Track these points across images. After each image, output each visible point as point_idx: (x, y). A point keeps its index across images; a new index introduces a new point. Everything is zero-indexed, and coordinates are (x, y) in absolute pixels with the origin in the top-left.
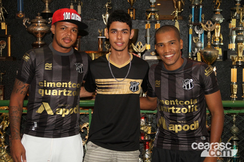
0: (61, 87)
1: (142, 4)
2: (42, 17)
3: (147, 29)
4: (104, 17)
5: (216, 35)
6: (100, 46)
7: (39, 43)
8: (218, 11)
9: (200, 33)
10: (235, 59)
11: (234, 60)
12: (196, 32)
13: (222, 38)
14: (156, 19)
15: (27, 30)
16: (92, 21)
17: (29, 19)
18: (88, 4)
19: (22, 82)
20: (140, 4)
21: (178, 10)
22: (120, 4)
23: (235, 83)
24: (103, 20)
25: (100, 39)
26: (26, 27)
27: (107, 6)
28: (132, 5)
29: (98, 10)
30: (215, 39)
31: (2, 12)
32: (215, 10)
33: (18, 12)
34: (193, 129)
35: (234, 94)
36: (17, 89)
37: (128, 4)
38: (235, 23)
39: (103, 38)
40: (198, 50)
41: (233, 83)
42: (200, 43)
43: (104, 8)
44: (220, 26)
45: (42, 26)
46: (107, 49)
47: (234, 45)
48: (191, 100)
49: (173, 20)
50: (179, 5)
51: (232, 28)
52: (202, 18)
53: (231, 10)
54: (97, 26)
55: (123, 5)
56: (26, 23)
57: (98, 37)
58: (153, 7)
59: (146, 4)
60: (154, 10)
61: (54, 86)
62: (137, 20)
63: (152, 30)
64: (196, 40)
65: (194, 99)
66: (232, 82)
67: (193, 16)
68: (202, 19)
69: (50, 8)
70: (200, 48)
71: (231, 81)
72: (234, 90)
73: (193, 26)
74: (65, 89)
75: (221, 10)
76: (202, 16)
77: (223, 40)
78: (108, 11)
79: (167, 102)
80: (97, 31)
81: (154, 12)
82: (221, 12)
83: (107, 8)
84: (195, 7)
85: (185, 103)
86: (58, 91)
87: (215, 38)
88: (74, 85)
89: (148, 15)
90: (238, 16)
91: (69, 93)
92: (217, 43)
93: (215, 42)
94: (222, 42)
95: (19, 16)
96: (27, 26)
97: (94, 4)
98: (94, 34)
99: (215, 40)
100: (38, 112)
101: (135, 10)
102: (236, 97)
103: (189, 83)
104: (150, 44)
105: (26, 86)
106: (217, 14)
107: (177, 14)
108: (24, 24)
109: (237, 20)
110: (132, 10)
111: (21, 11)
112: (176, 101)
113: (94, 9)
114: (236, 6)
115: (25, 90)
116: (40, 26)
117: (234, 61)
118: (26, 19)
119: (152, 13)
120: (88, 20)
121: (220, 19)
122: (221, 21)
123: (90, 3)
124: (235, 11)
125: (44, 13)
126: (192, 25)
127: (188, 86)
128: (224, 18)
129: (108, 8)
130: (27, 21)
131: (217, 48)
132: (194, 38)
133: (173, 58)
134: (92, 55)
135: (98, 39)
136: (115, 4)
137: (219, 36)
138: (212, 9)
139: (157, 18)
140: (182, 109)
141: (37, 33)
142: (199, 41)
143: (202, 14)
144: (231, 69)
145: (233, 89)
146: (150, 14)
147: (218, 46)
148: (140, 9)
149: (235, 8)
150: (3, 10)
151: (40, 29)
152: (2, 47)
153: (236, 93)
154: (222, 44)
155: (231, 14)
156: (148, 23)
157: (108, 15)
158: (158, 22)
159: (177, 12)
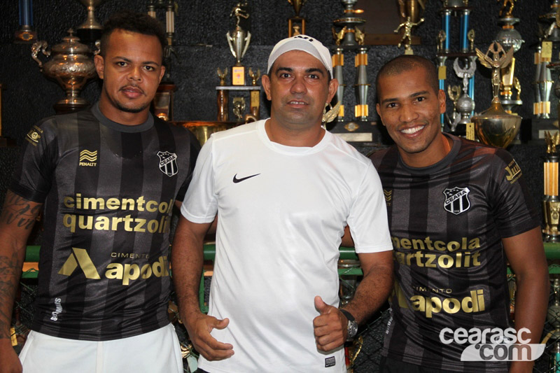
1: (322, 7)
2: (79, 39)
4: (231, 39)
5: (504, 83)
6: (222, 110)
7: (73, 103)
8: (510, 22)
9: (466, 75)
10: (553, 138)
11: (551, 140)
12: (457, 73)
13: (518, 87)
14: (358, 42)
15: (41, 70)
16: (201, 50)
17: (45, 44)
18: (191, 8)
20: (317, 7)
22: (270, 8)
23: (553, 197)
24: (229, 46)
25: (222, 93)
26: (40, 64)
27: (239, 12)
28: (298, 10)
29: (215, 23)
30: (503, 91)
32: (502, 20)
33: (21, 28)
34: (470, 310)
35: (551, 226)
37: (289, 7)
38: (551, 51)
39: (228, 91)
40: (462, 116)
41: (550, 197)
42: (466, 101)
43: (231, 18)
44: (514, 59)
45: (79, 60)
46: (240, 116)
47: (548, 104)
49: (400, 45)
50: (413, 8)
51: (543, 63)
52: (470, 39)
54: (213, 61)
55: (276, 11)
56: (39, 54)
57: (218, 88)
58: (349, 12)
59: (331, 8)
60: (353, 21)
61: (100, 208)
63: (349, 71)
64: (455, 93)
66: (546, 196)
67: (447, 36)
68: (469, 42)
69: (97, 19)
70: (467, 112)
71: (545, 194)
72: (552, 214)
73: (446, 60)
74: (129, 216)
75: (517, 20)
76: (469, 35)
77: (521, 93)
78: (240, 25)
79: (405, 242)
80: (214, 73)
81: (352, 25)
82: (516, 25)
83: (238, 17)
84: (452, 14)
87: (502, 89)
88: (152, 206)
89: (338, 33)
90: (556, 35)
91: (139, 226)
92: (508, 100)
93: (502, 98)
94: (518, 97)
95: (23, 38)
96: (41, 61)
97: (206, 8)
98: (207, 79)
99: (501, 94)
100: (64, 274)
101: (306, 21)
102: (556, 232)
103: (460, 198)
104: (343, 104)
105: (31, 207)
106: (507, 30)
107: (409, 29)
108: (35, 56)
109: (554, 43)
110: (299, 22)
111: (26, 26)
113: (205, 21)
114: (551, 10)
115: (28, 216)
116: (74, 62)
117: (552, 144)
118: (39, 45)
119: (347, 29)
120: (193, 46)
121: (514, 41)
122: (517, 47)
123: (195, 5)
124: (554, 20)
125: (85, 30)
126: (446, 58)
128: (523, 39)
129: (240, 17)
130: (41, 49)
131: (506, 111)
132: (449, 88)
133: (421, 135)
134: (203, 131)
135: (216, 92)
136: (257, 9)
137: (511, 83)
138: (491, 20)
139: (360, 39)
141: (66, 78)
142: (465, 96)
143: (468, 31)
144: (545, 164)
145: (549, 211)
146: (342, 32)
147: (510, 108)
148: (318, 19)
149: (548, 14)
151: (73, 68)
153: (556, 222)
154: (519, 102)
155: (541, 31)
156: (338, 53)
157: (239, 35)
158: (363, 51)
159: (409, 26)
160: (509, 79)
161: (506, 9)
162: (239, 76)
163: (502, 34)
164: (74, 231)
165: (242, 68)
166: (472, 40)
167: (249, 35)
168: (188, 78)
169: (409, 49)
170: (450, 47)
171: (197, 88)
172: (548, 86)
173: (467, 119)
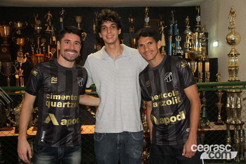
12: (176, 40)
13: (190, 44)
21: (164, 27)
28: (132, 24)
31: (53, 30)
35: (200, 78)
38: (197, 35)
41: (200, 71)
42: (179, 47)
47: (197, 48)
49: (160, 33)
53: (194, 27)
58: (147, 25)
64: (174, 45)
67: (172, 31)
70: (179, 50)
75: (190, 27)
84: (173, 25)
87: (186, 44)
90: (198, 31)
92: (188, 47)
93: (186, 46)
94: (190, 46)
102: (202, 80)
110: (132, 27)
114: (197, 25)
117: (200, 58)
121: (189, 32)
124: (197, 27)
126: (172, 36)
128: (191, 32)
137: (188, 43)
144: (198, 63)
145: (200, 75)
147: (188, 49)
150: (54, 29)
152: (54, 52)
153: (202, 77)
154: (191, 48)
155: (195, 30)
159: (163, 28)
160: (188, 42)
161: (187, 24)
163: (186, 30)
166: (178, 32)
169: (163, 34)
170: (172, 33)
172: (197, 43)
173: (179, 52)
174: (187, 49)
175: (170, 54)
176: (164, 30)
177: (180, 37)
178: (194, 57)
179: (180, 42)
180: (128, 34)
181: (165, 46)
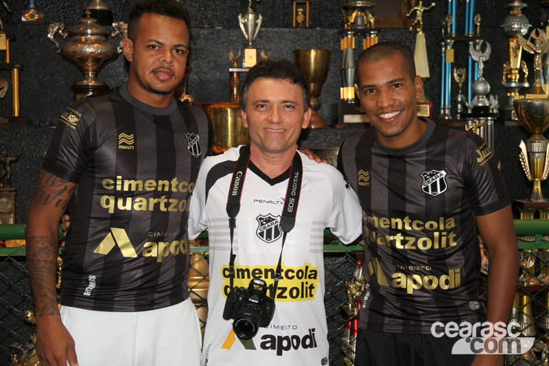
0: (154, 191)
2: (95, 21)
3: (347, 49)
4: (243, 21)
5: (512, 66)
6: (235, 92)
8: (518, 7)
9: (481, 59)
12: (472, 56)
13: (526, 71)
14: (366, 25)
15: (59, 51)
16: (210, 31)
19: (59, 179)
21: (424, 5)
24: (240, 28)
25: (235, 75)
26: (57, 44)
30: (511, 74)
32: (511, 5)
34: (446, 287)
36: (46, 194)
39: (241, 73)
40: (478, 98)
42: (481, 84)
48: (442, 219)
49: (411, 28)
52: (476, 23)
54: (222, 43)
57: (231, 70)
60: (364, 5)
61: (139, 189)
62: (318, 28)
64: (460, 76)
65: (448, 218)
67: (454, 21)
68: (475, 26)
70: (482, 95)
73: (454, 43)
74: (164, 197)
75: (525, 5)
76: (475, 19)
77: (528, 76)
78: (251, 8)
79: (385, 221)
81: (362, 9)
82: (523, 10)
83: (250, 0)
85: (427, 225)
86: (148, 201)
87: (510, 72)
88: (184, 187)
89: (348, 15)
91: (172, 206)
92: (515, 82)
93: (509, 80)
94: (526, 80)
98: (215, 62)
99: (509, 76)
100: (100, 253)
101: (310, 4)
103: (438, 180)
104: (353, 86)
106: (515, 15)
107: (421, 14)
110: (303, 5)
111: (32, 6)
112: (407, 220)
116: (93, 43)
119: (358, 12)
121: (522, 26)
122: (524, 31)
125: (92, 10)
126: (453, 41)
127: (434, 186)
128: (530, 23)
131: (513, 94)
132: (455, 71)
133: (398, 120)
135: (229, 74)
137: (518, 67)
139: (370, 23)
140: (419, 241)
142: (480, 79)
143: (475, 15)
146: (354, 15)
147: (517, 90)
151: (93, 49)
154: (526, 85)
155: (544, 16)
156: (349, 36)
157: (251, 16)
158: (373, 34)
159: (420, 9)
160: (515, 62)
162: (251, 57)
163: (511, 18)
164: (112, 212)
165: (254, 50)
166: (478, 24)
167: (260, 17)
168: (197, 60)
169: (421, 33)
170: (457, 30)
171: (207, 69)
173: (483, 102)
174: (511, 89)
175: (444, 109)
176: (423, 17)
177: (488, 44)
178: (541, 123)
179: (485, 63)
180: (286, 30)
181: (427, 79)
